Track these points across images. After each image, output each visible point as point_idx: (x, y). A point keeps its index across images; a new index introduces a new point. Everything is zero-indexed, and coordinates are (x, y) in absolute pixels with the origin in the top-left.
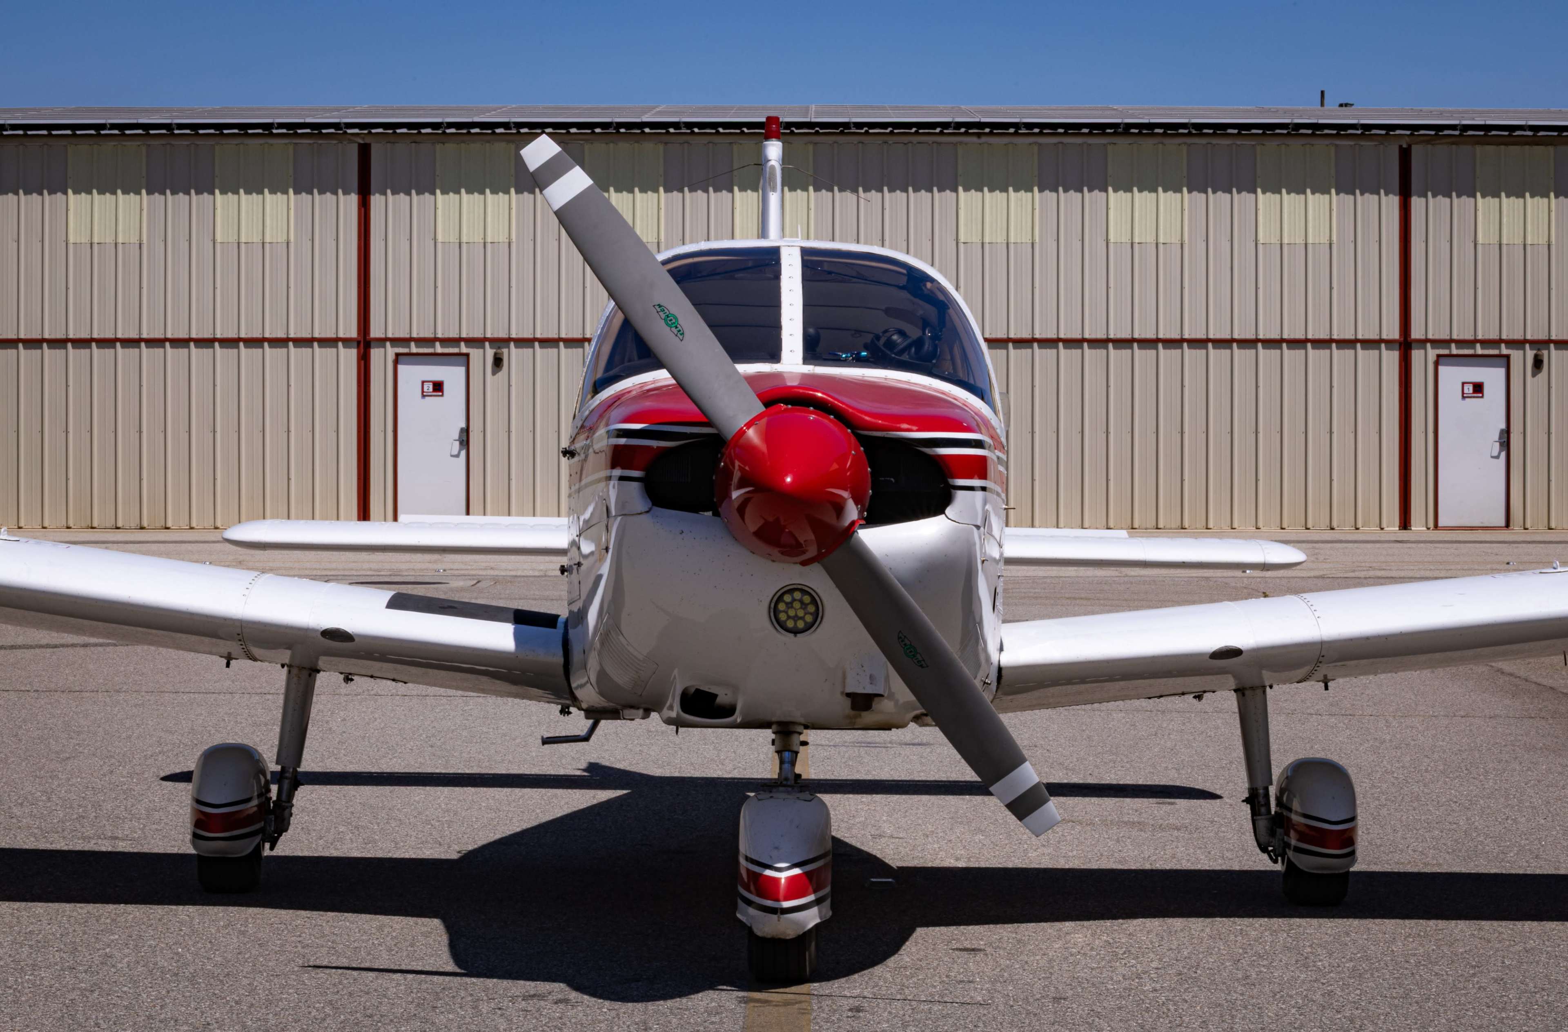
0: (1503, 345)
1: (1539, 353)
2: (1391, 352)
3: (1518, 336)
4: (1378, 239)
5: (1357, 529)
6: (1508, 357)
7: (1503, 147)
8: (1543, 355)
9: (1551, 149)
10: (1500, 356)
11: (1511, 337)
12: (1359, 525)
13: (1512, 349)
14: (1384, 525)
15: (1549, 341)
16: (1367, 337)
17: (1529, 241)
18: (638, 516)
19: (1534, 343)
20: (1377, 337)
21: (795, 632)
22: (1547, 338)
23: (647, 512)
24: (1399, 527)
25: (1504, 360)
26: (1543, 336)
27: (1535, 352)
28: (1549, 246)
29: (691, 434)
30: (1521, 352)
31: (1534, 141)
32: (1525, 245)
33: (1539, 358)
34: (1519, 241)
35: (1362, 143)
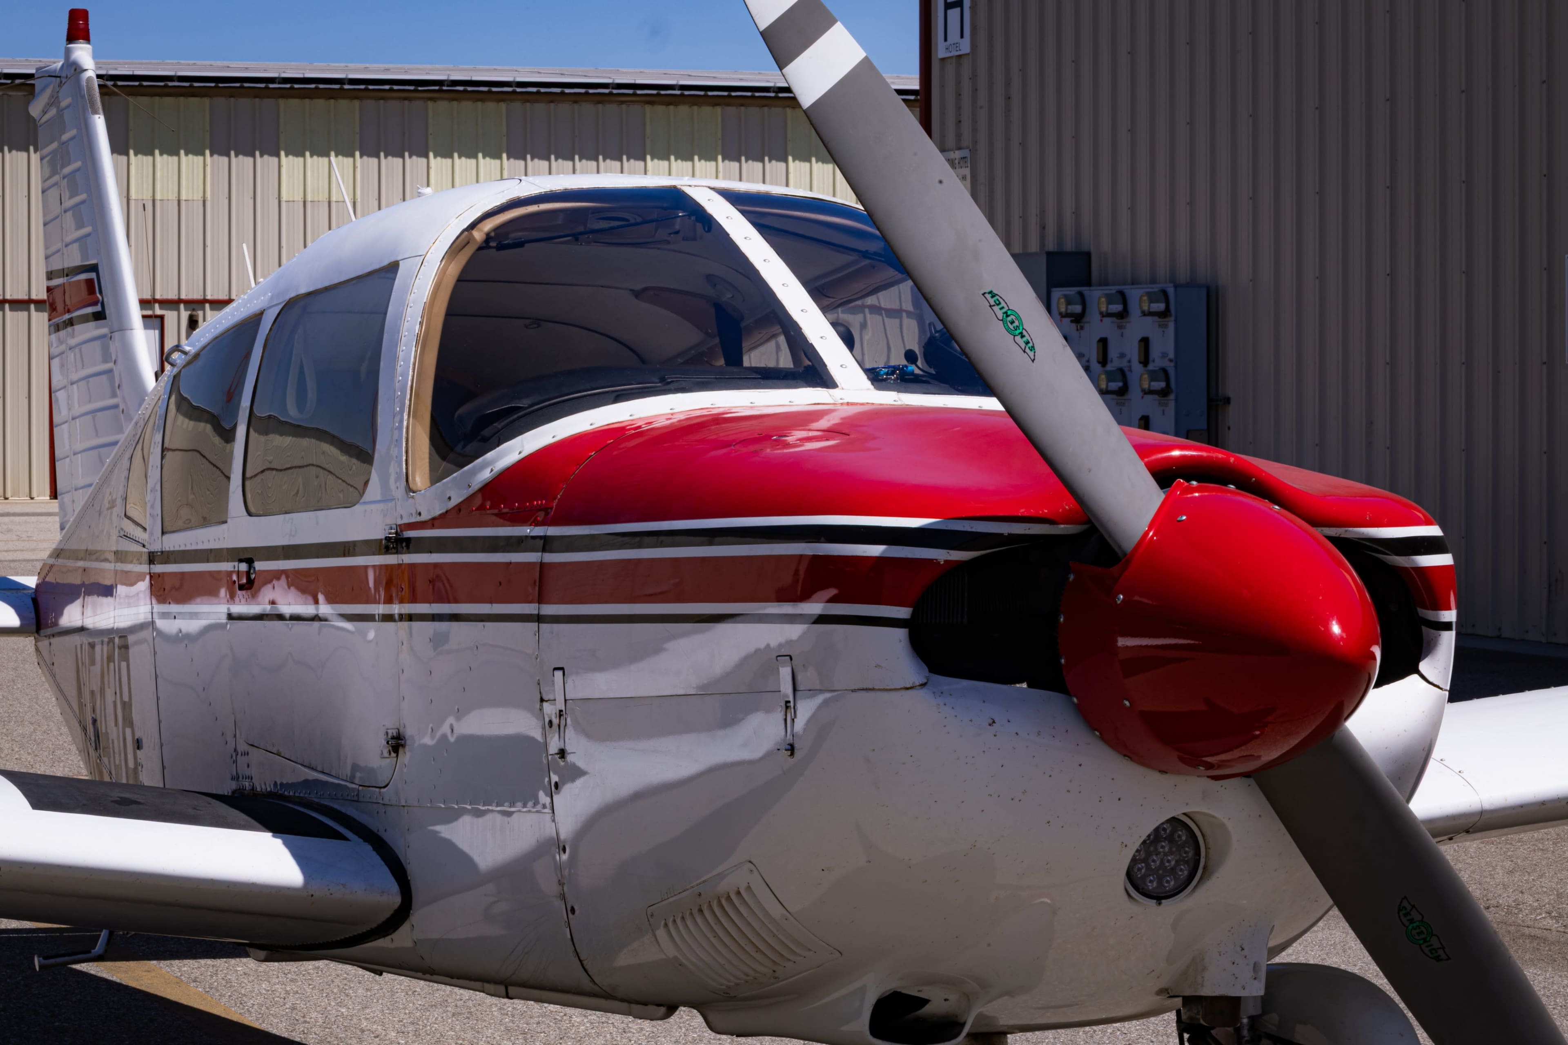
0: (157, 306)
1: (194, 313)
2: (40, 314)
3: (172, 295)
4: (27, 194)
5: (6, 499)
6: (162, 318)
7: (157, 98)
8: (197, 316)
9: (207, 101)
10: (157, 316)
11: (165, 297)
12: (8, 495)
13: (166, 309)
14: (34, 494)
15: (204, 301)
16: (15, 297)
17: (184, 197)
18: (904, 692)
19: (189, 303)
20: (26, 298)
21: (1159, 898)
22: (202, 298)
23: (923, 685)
24: (50, 496)
25: (158, 321)
26: (197, 295)
27: (189, 312)
28: (204, 202)
29: (1010, 535)
30: (175, 313)
31: (192, 93)
32: (179, 201)
33: (195, 319)
34: (173, 196)
35: (11, 93)
